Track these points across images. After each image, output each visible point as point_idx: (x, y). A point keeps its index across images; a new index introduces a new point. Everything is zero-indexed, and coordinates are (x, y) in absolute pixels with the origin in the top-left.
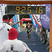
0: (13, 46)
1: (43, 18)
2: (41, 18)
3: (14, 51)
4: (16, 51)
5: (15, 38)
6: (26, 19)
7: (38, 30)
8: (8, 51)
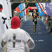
0: (16, 35)
1: (49, 6)
2: (47, 6)
3: (16, 40)
4: (19, 40)
5: (18, 27)
6: (32, 8)
7: (44, 18)
8: (10, 40)
